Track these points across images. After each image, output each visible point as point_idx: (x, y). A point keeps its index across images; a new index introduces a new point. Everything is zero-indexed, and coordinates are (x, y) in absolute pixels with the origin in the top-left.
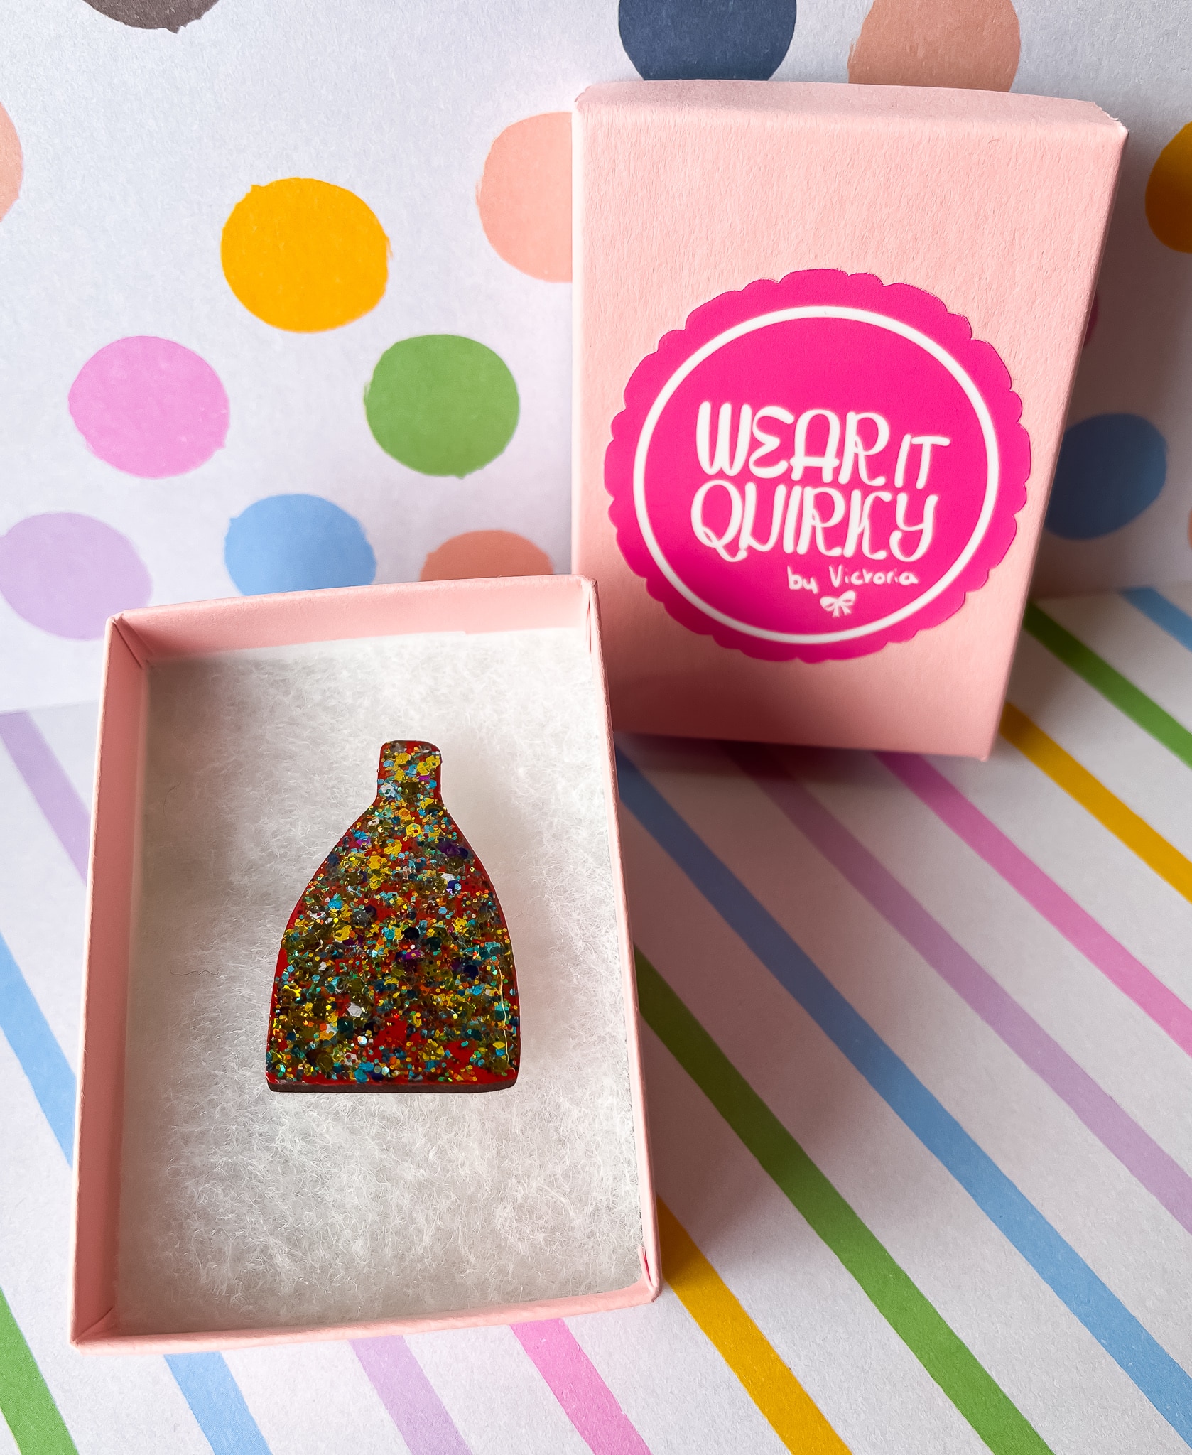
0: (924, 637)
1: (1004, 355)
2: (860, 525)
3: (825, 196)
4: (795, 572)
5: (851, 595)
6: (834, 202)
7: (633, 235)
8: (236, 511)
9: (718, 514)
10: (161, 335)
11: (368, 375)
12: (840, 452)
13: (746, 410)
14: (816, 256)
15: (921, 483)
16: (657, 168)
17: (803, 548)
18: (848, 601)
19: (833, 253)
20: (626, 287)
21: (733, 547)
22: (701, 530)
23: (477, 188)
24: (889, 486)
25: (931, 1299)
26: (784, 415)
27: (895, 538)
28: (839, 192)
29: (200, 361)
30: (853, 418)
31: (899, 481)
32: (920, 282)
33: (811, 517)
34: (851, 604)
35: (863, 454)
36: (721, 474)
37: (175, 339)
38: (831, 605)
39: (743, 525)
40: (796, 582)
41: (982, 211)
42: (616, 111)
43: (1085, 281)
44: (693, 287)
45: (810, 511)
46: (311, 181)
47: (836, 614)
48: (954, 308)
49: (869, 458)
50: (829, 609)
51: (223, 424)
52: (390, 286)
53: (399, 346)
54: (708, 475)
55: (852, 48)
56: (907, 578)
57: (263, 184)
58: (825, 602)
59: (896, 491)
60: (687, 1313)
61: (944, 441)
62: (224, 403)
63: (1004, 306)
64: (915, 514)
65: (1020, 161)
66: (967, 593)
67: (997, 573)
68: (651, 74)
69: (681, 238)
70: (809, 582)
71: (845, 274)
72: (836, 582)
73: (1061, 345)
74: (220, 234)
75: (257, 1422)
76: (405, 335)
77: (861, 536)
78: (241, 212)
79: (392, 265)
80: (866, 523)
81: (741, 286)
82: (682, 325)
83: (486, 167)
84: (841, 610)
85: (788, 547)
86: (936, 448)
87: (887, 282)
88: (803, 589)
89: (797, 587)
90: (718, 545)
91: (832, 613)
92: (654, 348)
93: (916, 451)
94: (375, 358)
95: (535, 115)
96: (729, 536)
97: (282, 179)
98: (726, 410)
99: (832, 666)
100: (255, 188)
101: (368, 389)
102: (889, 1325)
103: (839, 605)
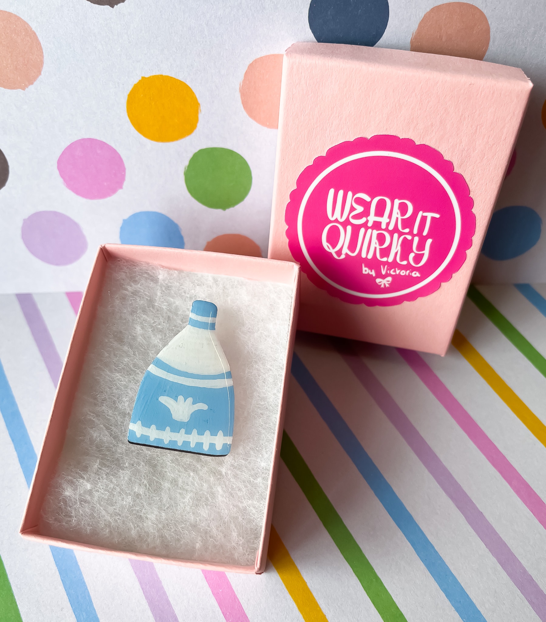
0: (420, 300)
1: (467, 180)
2: (396, 248)
3: (393, 103)
4: (365, 266)
5: (390, 279)
6: (397, 106)
7: (306, 113)
8: (126, 217)
9: (334, 238)
10: (98, 138)
11: (187, 163)
12: (390, 216)
13: (350, 194)
14: (387, 129)
15: (425, 233)
16: (319, 84)
17: (370, 256)
18: (388, 281)
19: (394, 128)
20: (301, 135)
21: (339, 253)
22: (325, 244)
23: (240, 85)
24: (411, 233)
25: (390, 592)
26: (367, 198)
27: (412, 256)
28: (399, 102)
29: (114, 151)
30: (397, 202)
31: (415, 231)
32: (432, 144)
33: (375, 243)
34: (389, 282)
35: (400, 218)
36: (336, 221)
37: (104, 141)
38: (380, 282)
39: (345, 244)
40: (366, 270)
41: (463, 115)
42: (302, 57)
43: (508, 151)
44: (330, 138)
45: (374, 240)
46: (168, 76)
47: (383, 286)
48: (447, 157)
49: (402, 220)
50: (379, 284)
51: (123, 178)
52: (199, 125)
53: (201, 152)
54: (331, 220)
55: (413, 35)
56: (415, 274)
57: (147, 76)
58: (378, 280)
59: (414, 236)
60: (284, 586)
61: (437, 216)
62: (124, 170)
63: (470, 158)
64: (421, 246)
65: (483, 94)
66: (442, 283)
67: (456, 276)
68: (321, 40)
69: (327, 116)
70: (371, 271)
71: (399, 138)
72: (384, 272)
73: (494, 178)
74: (127, 97)
75: (96, 611)
76: (204, 147)
77: (396, 253)
78: (136, 88)
79: (200, 116)
80: (399, 248)
81: (352, 139)
82: (324, 154)
83: (245, 76)
84: (385, 284)
85: (364, 255)
86: (433, 218)
87: (417, 143)
88: (368, 274)
89: (366, 273)
90: (333, 251)
91: (381, 285)
92: (311, 163)
93: (424, 219)
94: (190, 155)
95: (268, 54)
96: (338, 248)
97: (155, 75)
98: (341, 193)
99: (378, 308)
100: (143, 78)
101: (187, 168)
102: (371, 602)
103: (384, 282)
